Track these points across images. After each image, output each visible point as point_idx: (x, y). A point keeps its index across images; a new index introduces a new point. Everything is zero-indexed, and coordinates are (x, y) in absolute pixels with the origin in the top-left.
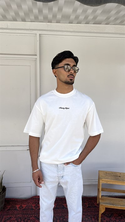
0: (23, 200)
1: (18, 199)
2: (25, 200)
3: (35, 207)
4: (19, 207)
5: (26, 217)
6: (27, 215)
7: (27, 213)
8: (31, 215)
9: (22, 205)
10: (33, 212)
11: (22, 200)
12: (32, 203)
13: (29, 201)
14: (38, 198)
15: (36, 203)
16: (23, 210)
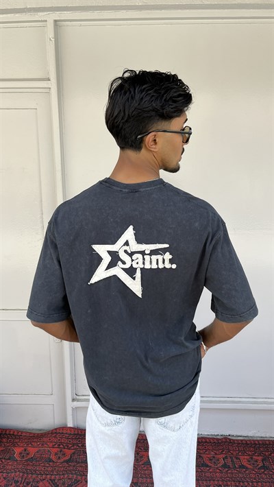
0: (34, 434)
1: (22, 432)
2: (38, 434)
3: (56, 454)
4: (21, 453)
5: (31, 480)
6: (34, 476)
7: (35, 471)
8: (44, 476)
9: (29, 449)
10: (49, 469)
11: (30, 433)
12: (51, 445)
13: (45, 439)
14: (69, 432)
15: (61, 446)
16: (27, 461)
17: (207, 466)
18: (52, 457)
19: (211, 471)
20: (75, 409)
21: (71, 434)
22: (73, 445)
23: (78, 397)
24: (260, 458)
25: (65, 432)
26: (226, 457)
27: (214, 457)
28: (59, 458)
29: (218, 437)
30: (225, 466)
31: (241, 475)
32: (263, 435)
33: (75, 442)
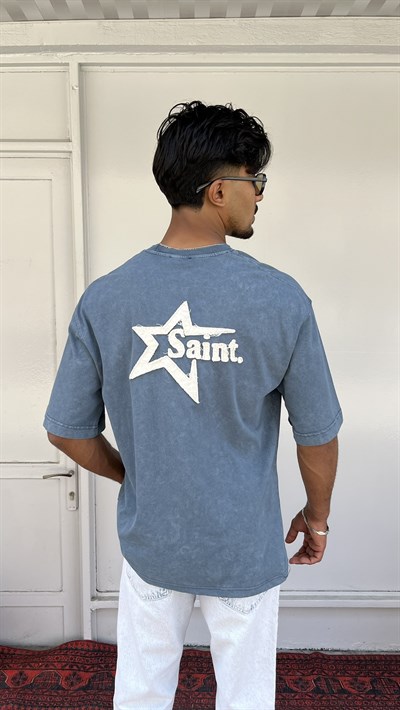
0: (34, 652)
1: (15, 650)
2: (39, 652)
3: (67, 679)
4: (14, 679)
7: (37, 702)
8: (50, 709)
9: (26, 672)
10: (58, 699)
11: (28, 651)
12: (59, 666)
13: (50, 658)
14: (86, 647)
15: (75, 668)
16: (23, 688)
17: (292, 691)
18: (62, 683)
19: (297, 697)
20: (96, 612)
21: (89, 651)
22: (93, 665)
23: (100, 594)
24: (367, 679)
25: (79, 647)
26: (319, 679)
27: (300, 679)
28: (72, 683)
29: (306, 652)
30: (317, 690)
31: (341, 703)
32: (370, 649)
33: (95, 661)
